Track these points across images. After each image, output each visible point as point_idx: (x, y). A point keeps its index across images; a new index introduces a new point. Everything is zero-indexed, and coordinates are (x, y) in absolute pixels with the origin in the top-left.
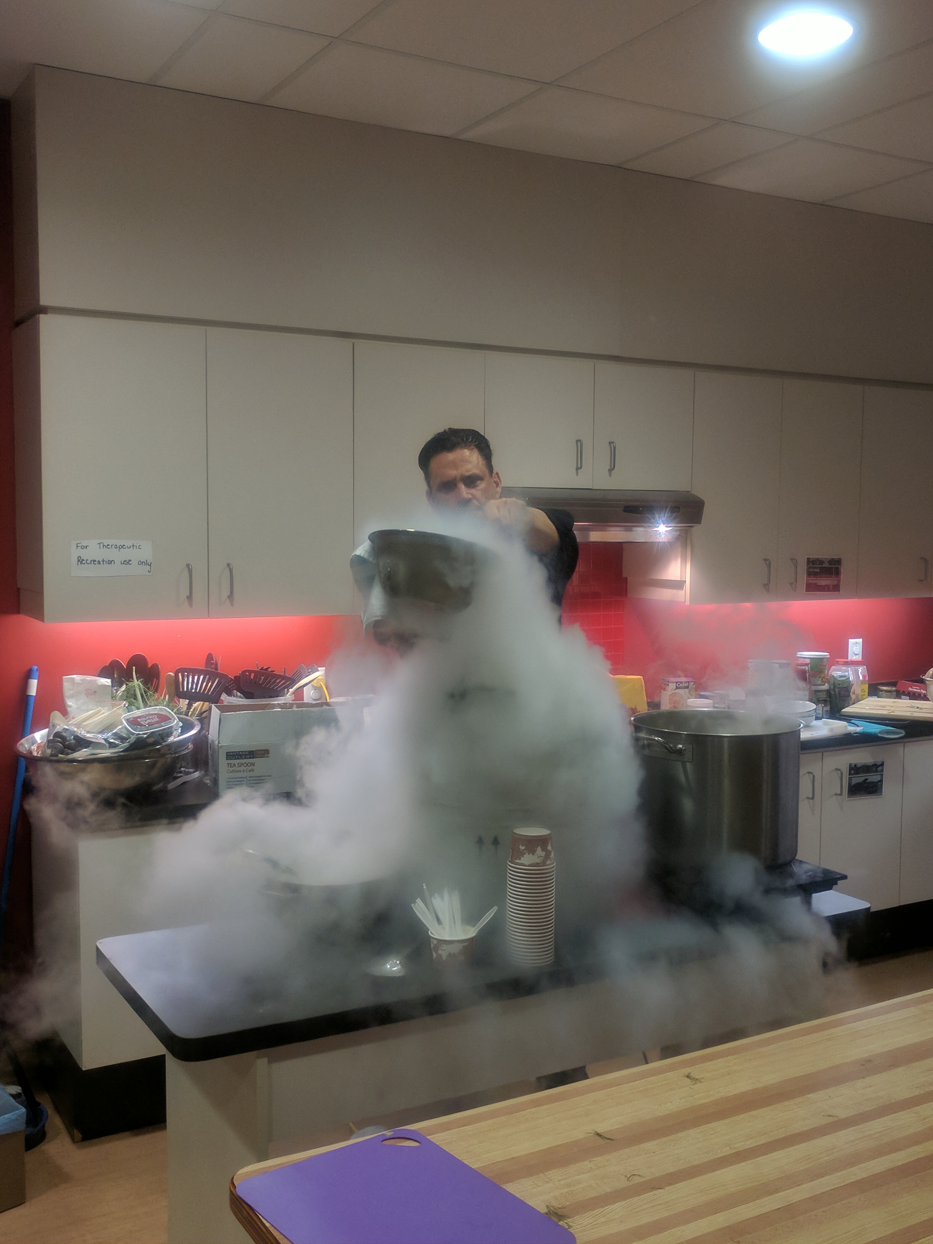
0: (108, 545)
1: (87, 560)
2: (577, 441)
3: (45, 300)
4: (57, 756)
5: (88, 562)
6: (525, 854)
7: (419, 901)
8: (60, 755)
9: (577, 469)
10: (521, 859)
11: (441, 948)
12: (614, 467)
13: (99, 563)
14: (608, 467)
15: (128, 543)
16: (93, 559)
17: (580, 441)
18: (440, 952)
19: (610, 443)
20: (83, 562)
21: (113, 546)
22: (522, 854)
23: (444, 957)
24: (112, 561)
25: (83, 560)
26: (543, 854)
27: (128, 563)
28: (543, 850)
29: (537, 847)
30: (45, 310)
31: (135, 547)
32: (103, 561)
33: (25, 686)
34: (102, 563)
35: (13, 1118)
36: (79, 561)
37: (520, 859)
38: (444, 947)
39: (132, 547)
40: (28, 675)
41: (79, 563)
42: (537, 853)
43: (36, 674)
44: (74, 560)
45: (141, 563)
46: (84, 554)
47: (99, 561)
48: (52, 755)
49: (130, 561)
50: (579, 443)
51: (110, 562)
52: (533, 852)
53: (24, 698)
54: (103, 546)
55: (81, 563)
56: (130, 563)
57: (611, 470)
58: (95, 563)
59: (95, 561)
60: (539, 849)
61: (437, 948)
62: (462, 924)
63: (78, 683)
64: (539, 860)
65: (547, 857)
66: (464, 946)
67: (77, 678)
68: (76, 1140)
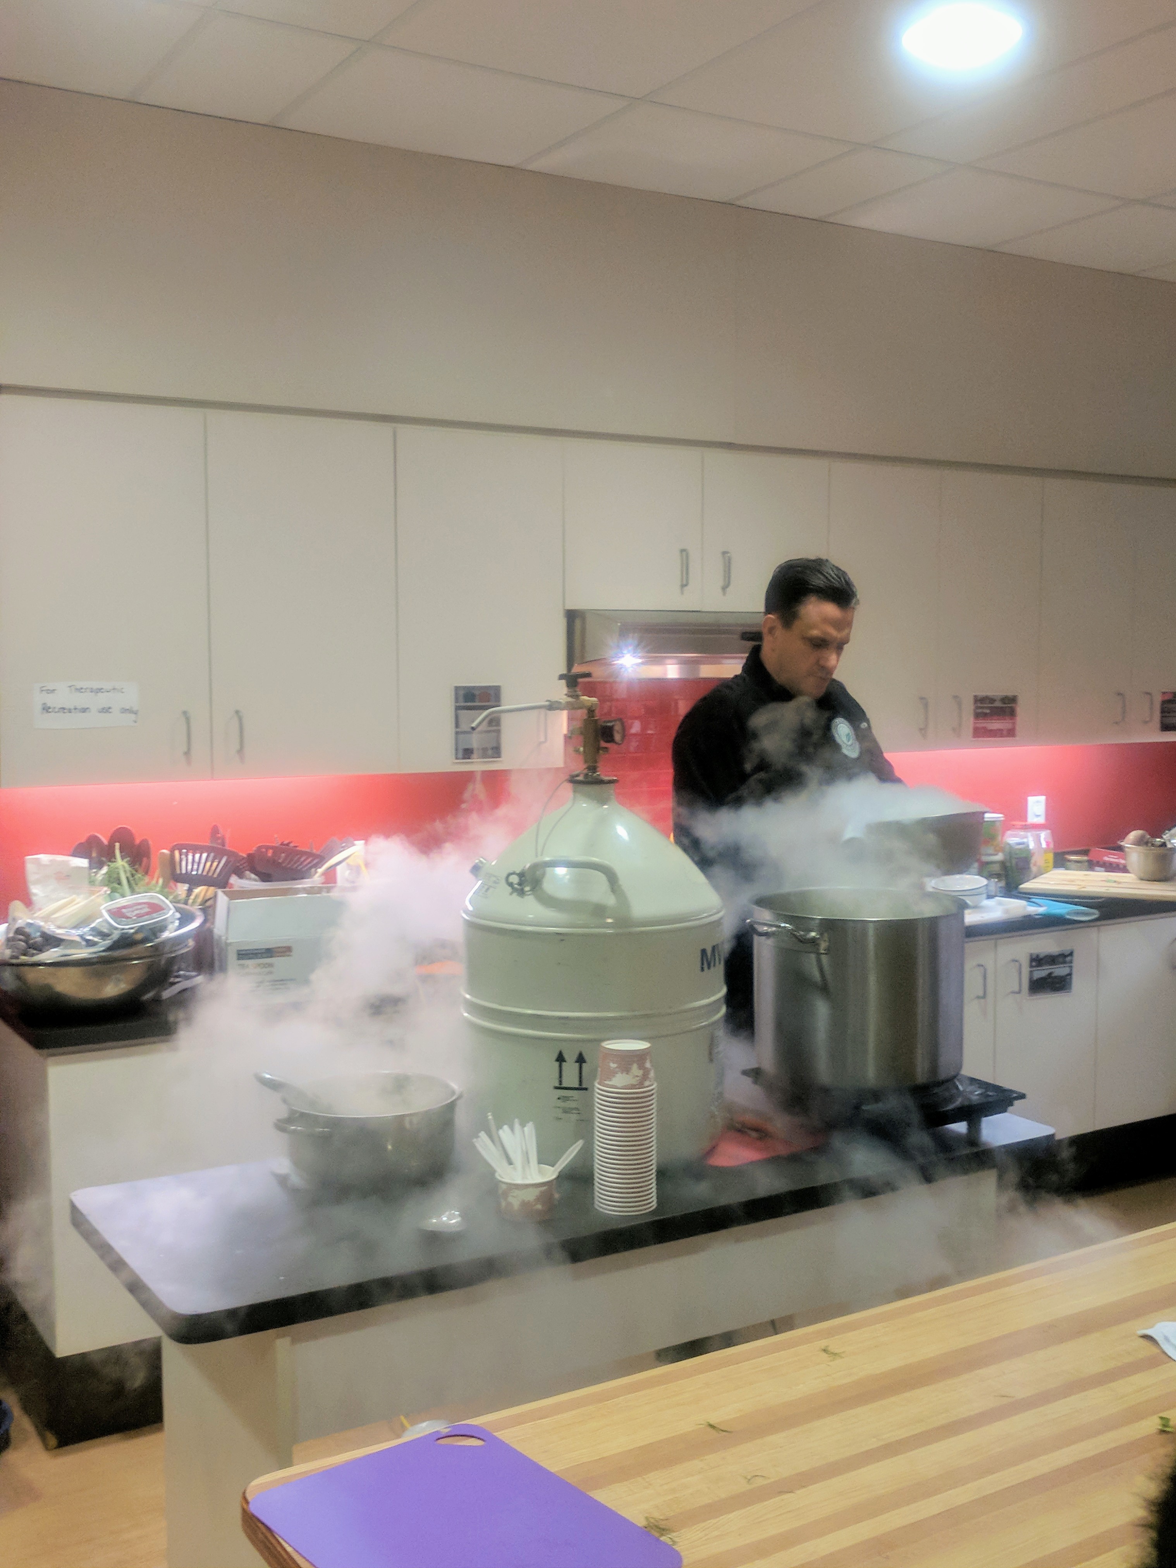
0: (82, 688)
1: (54, 708)
2: (682, 552)
5: (56, 710)
6: (617, 1073)
7: (482, 1135)
8: (22, 957)
9: (682, 586)
10: (613, 1079)
11: (512, 1194)
12: (729, 583)
13: (70, 711)
14: (722, 584)
15: (107, 686)
16: (63, 707)
17: (685, 550)
18: (510, 1199)
19: (725, 555)
20: (50, 710)
21: (88, 690)
22: (613, 1073)
23: (516, 1207)
24: (86, 709)
25: (49, 708)
26: (640, 1073)
28: (640, 1069)
29: (633, 1065)
31: (116, 691)
32: (75, 709)
34: (73, 711)
36: (44, 709)
37: (611, 1080)
38: (516, 1192)
39: (112, 691)
41: (45, 711)
42: (632, 1071)
44: (38, 708)
46: (51, 701)
47: (70, 709)
48: (13, 957)
49: (110, 708)
50: (684, 554)
52: (627, 1070)
54: (76, 689)
55: (47, 711)
56: (110, 710)
57: (724, 588)
58: (65, 711)
59: (64, 709)
60: (636, 1067)
61: (506, 1195)
62: (539, 1163)
63: (46, 866)
64: (634, 1081)
65: (645, 1077)
66: (541, 1192)
67: (44, 858)
68: (49, 1447)
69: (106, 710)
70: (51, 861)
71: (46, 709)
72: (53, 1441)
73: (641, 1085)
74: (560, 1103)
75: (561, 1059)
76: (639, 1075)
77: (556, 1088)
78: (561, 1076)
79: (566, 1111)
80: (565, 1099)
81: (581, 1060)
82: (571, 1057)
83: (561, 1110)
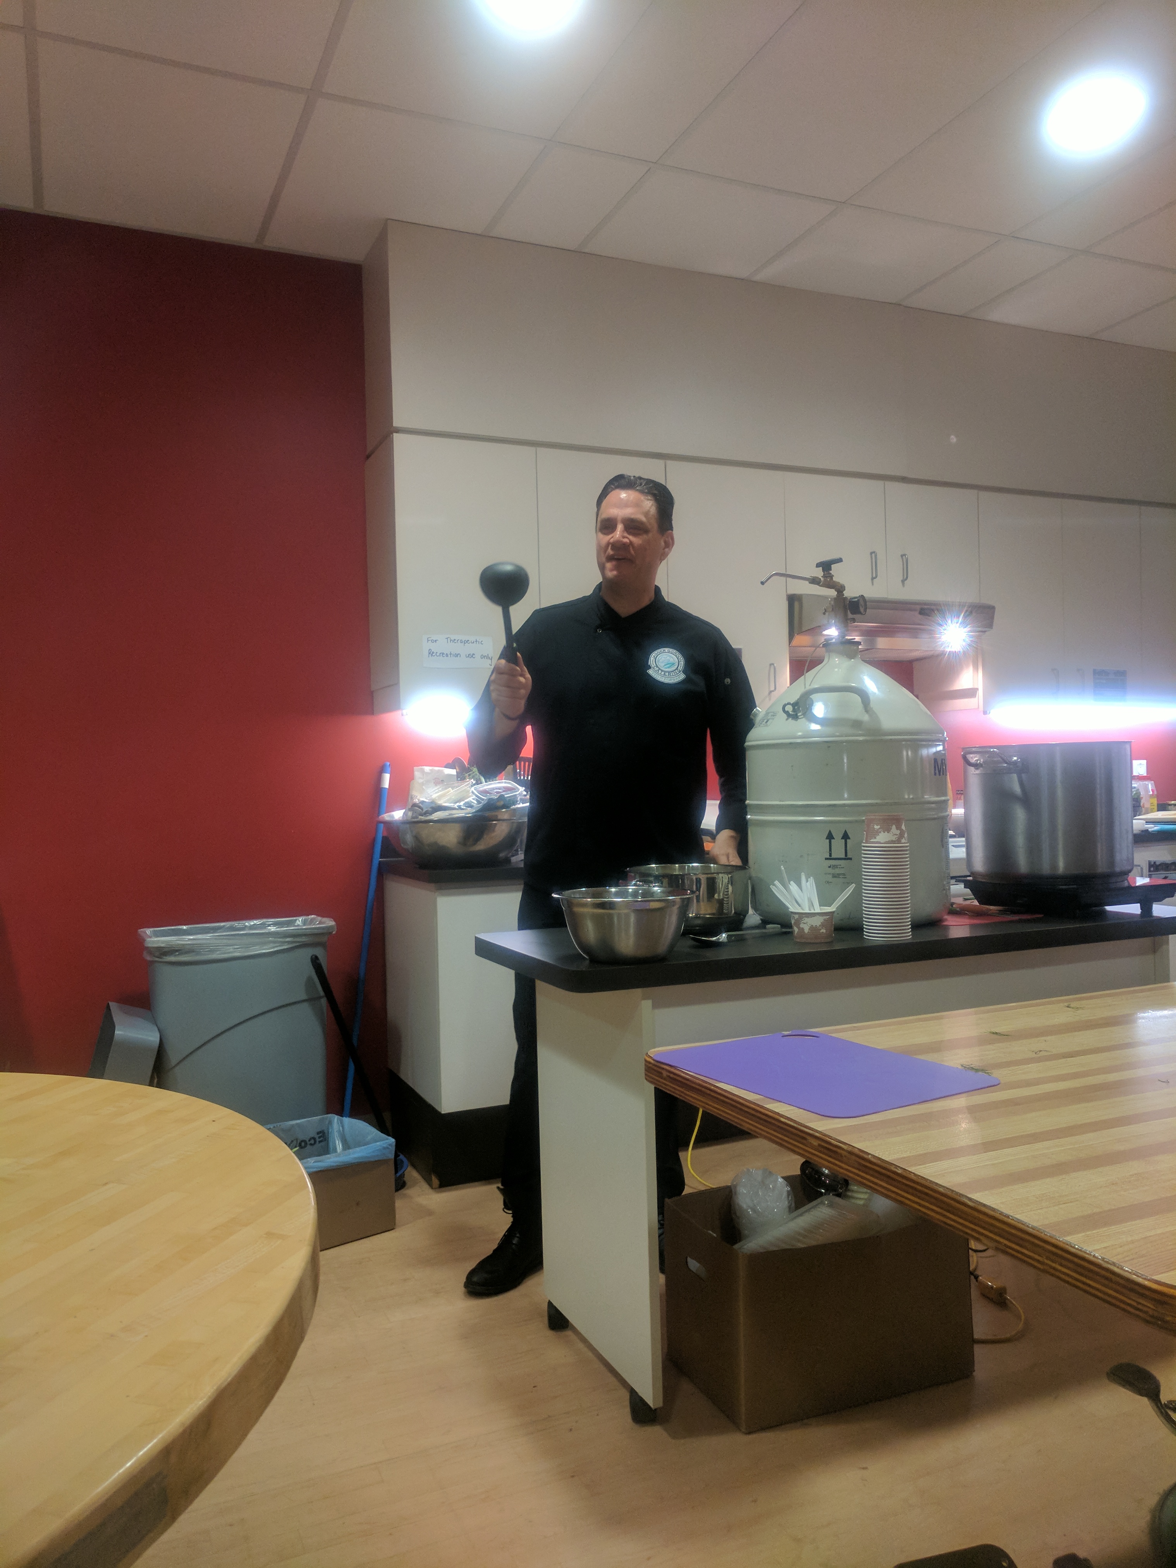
0: (455, 640)
1: (437, 653)
2: (871, 553)
3: (397, 422)
4: (417, 818)
5: (438, 654)
6: (880, 833)
7: (776, 882)
8: (420, 817)
9: (873, 579)
10: (877, 837)
11: (802, 922)
12: (907, 578)
13: (447, 655)
14: (901, 578)
15: (472, 639)
16: (442, 652)
17: (874, 552)
18: (802, 926)
19: (902, 556)
20: (434, 655)
21: (459, 641)
22: (877, 833)
23: (806, 930)
24: (458, 654)
25: (433, 653)
26: (898, 832)
27: (472, 656)
28: (897, 829)
29: (892, 826)
30: (398, 430)
31: (478, 642)
32: (451, 654)
33: (379, 779)
34: (449, 655)
35: (385, 1146)
36: (429, 653)
37: (875, 838)
38: (806, 920)
39: (475, 642)
40: (382, 771)
41: (430, 655)
42: (892, 831)
43: (389, 769)
44: (426, 653)
45: (483, 657)
46: (434, 647)
47: (447, 654)
48: (413, 818)
49: (474, 654)
50: (873, 555)
51: (457, 655)
52: (888, 830)
53: (378, 789)
54: (451, 641)
55: (432, 655)
56: (474, 656)
57: (903, 581)
58: (443, 655)
59: (443, 654)
60: (894, 827)
61: (798, 923)
62: (820, 906)
63: (427, 773)
64: (894, 838)
65: (901, 836)
66: (825, 920)
67: (427, 769)
68: (434, 1187)
69: (471, 656)
70: (430, 770)
71: (431, 653)
72: (435, 1181)
73: (899, 841)
74: (831, 870)
75: (830, 837)
76: (897, 834)
77: (826, 859)
78: (830, 850)
79: (834, 876)
80: (835, 867)
81: (846, 837)
82: (837, 835)
83: (831, 876)
